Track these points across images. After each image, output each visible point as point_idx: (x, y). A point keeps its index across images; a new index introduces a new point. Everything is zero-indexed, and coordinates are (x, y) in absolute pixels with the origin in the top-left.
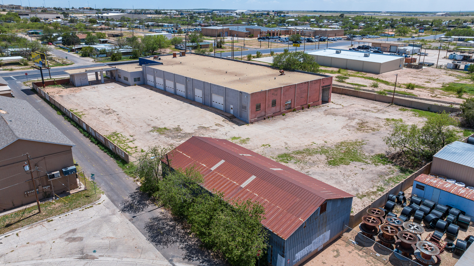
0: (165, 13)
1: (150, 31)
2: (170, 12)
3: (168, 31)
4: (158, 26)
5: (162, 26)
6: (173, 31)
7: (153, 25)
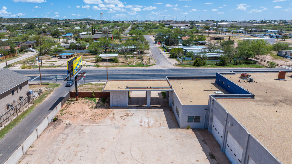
0: (270, 22)
1: (252, 36)
2: (275, 22)
3: (271, 36)
4: (261, 31)
5: (265, 31)
6: (276, 36)
7: (255, 31)
